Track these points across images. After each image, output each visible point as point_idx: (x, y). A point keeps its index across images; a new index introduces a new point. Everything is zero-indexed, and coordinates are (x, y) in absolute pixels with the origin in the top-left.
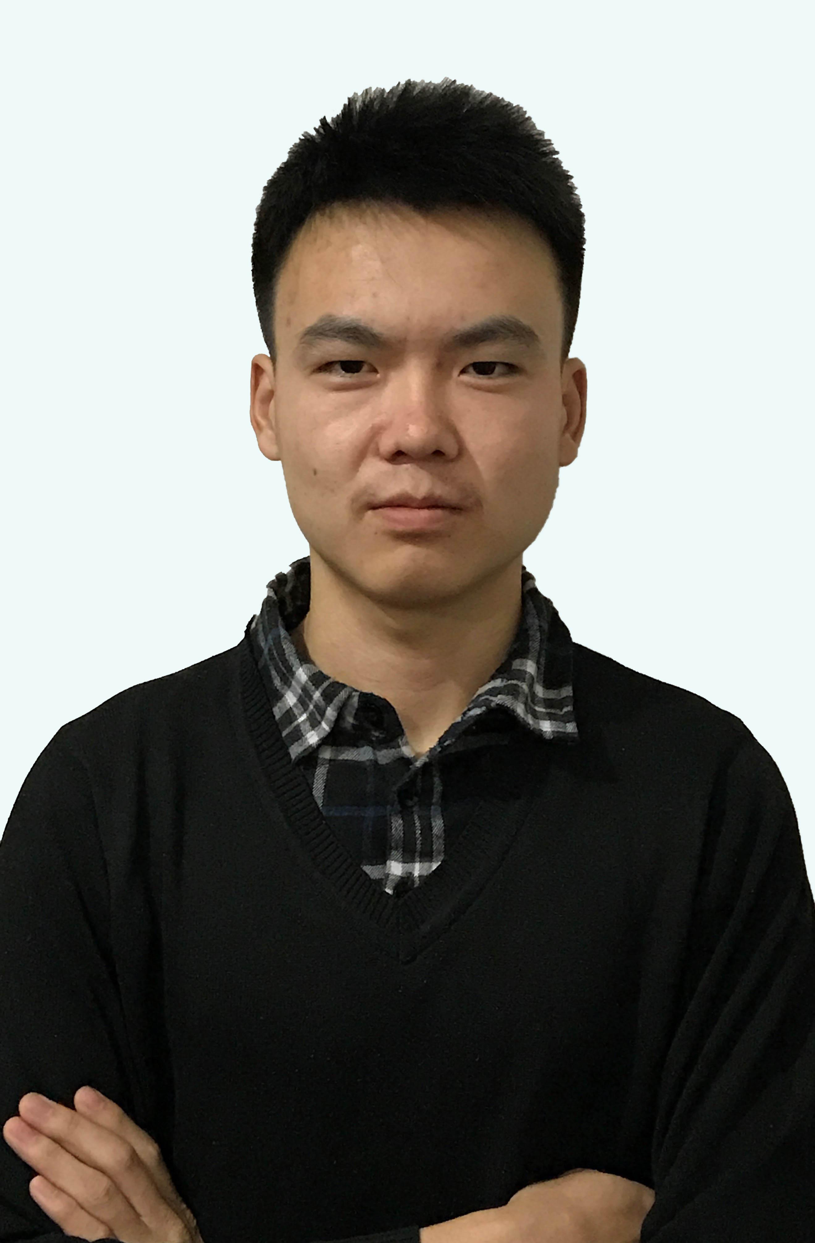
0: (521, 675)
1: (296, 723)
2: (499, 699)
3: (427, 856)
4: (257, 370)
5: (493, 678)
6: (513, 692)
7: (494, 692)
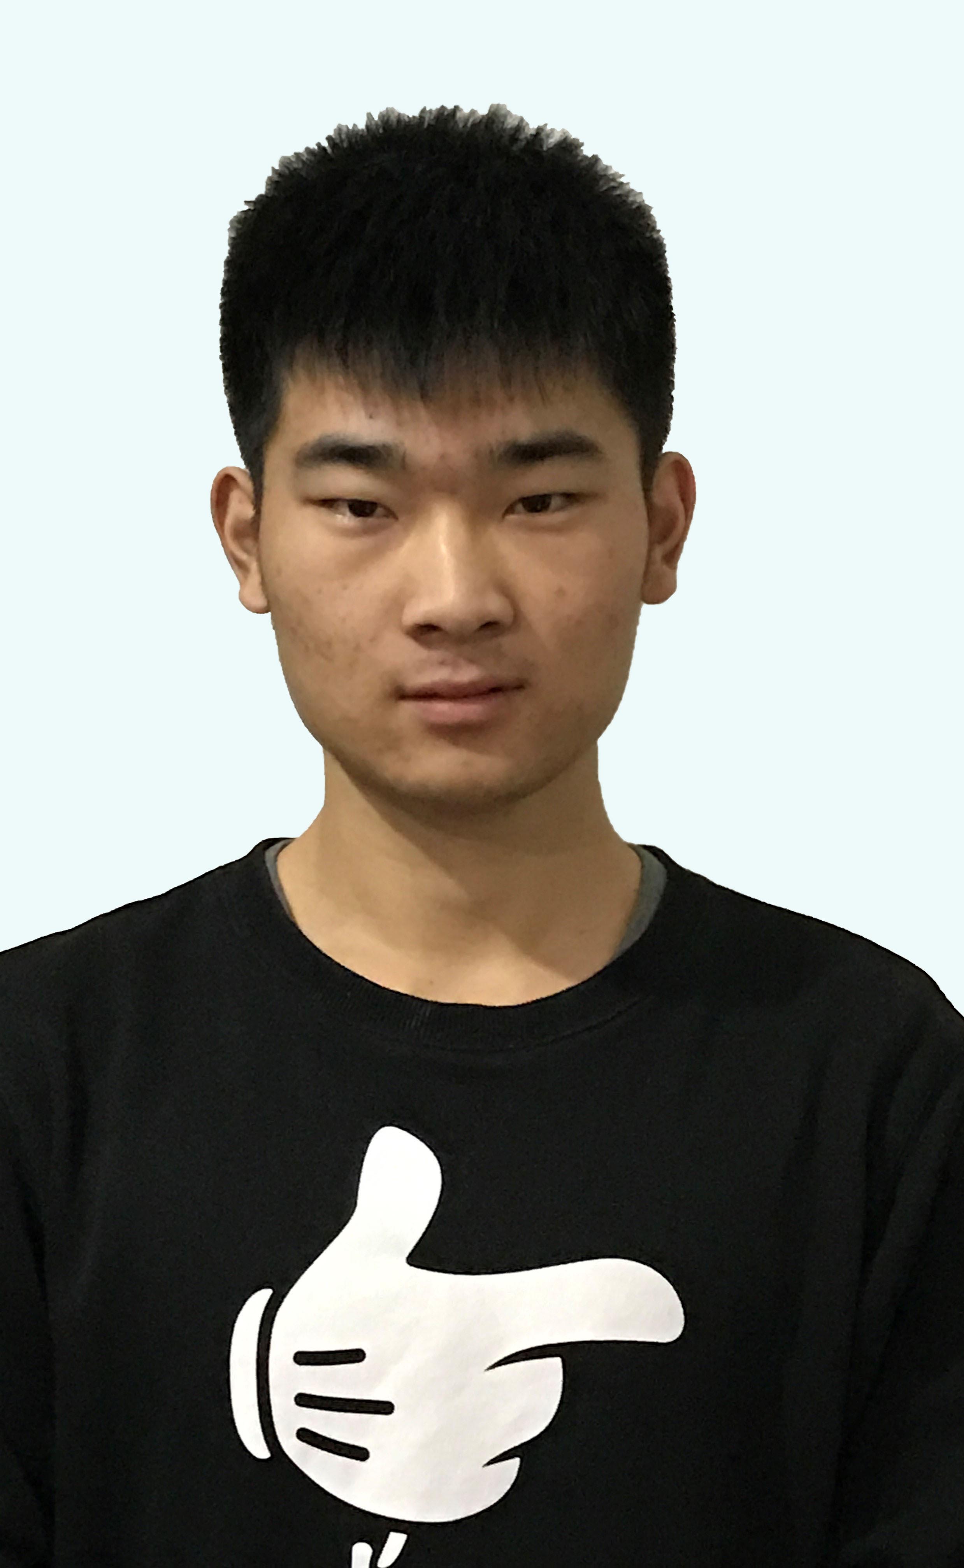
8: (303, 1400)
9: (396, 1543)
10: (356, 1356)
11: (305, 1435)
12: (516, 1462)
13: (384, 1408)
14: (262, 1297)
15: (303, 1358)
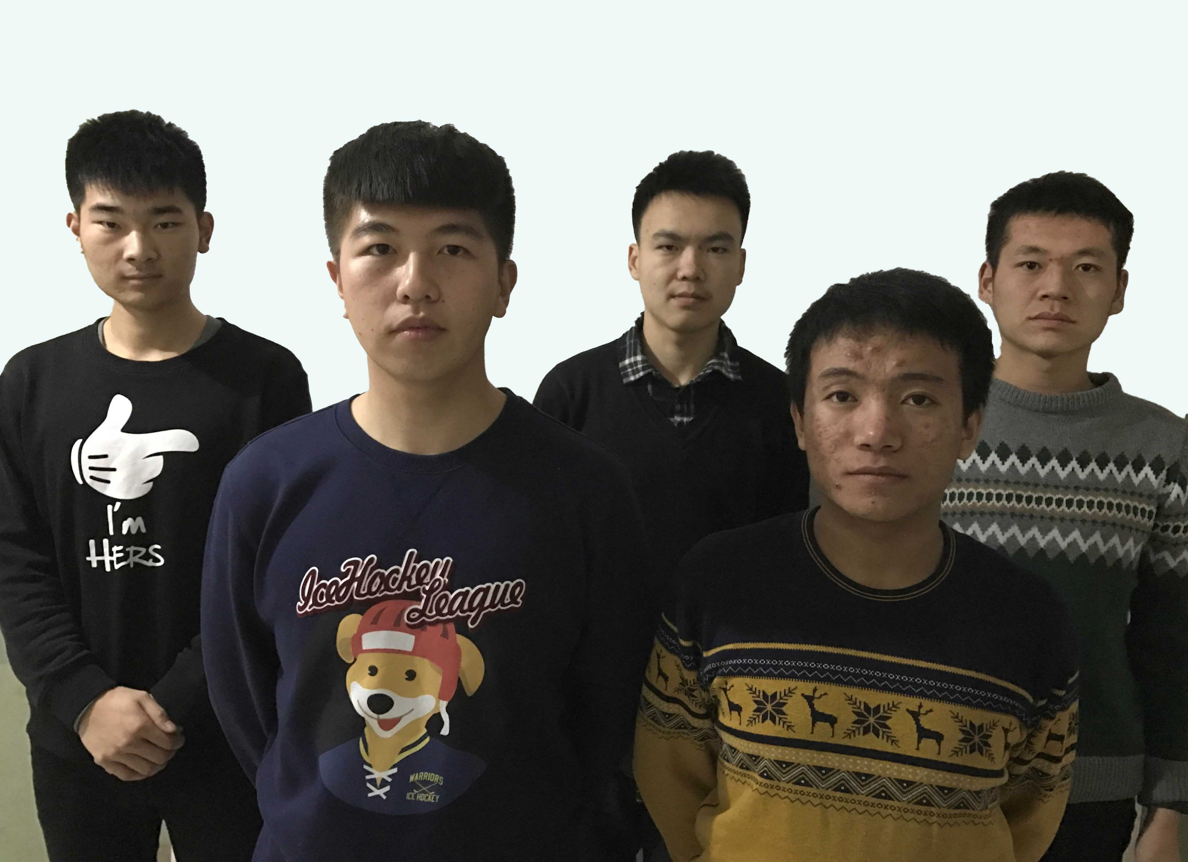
0: (723, 358)
1: (627, 371)
2: (716, 367)
3: (688, 415)
4: (631, 249)
5: (711, 359)
6: (721, 365)
7: (713, 364)
8: (91, 468)
9: (118, 505)
10: (106, 456)
11: (92, 477)
12: (151, 484)
13: (114, 470)
14: (80, 441)
15: (91, 457)
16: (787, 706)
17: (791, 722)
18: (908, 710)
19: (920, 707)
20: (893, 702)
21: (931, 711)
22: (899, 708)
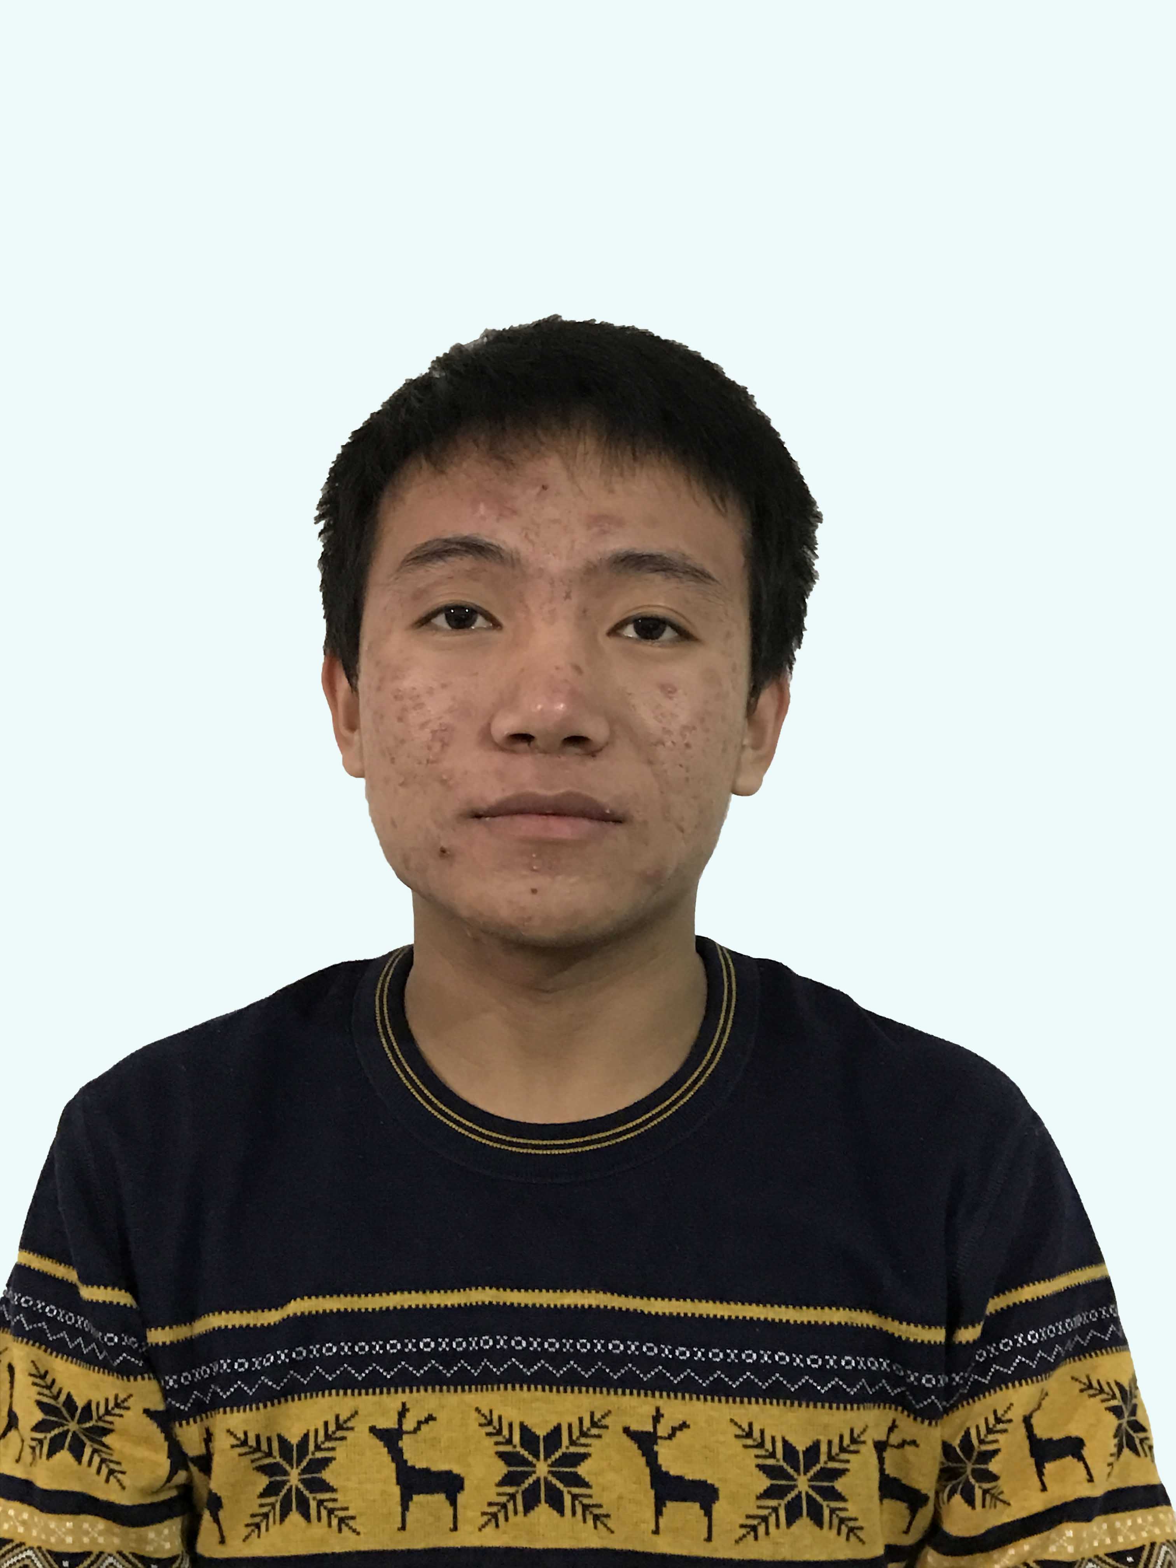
16: (333, 1466)
17: (346, 1509)
18: (626, 1430)
19: (657, 1418)
20: (592, 1415)
21: (684, 1426)
22: (606, 1427)
